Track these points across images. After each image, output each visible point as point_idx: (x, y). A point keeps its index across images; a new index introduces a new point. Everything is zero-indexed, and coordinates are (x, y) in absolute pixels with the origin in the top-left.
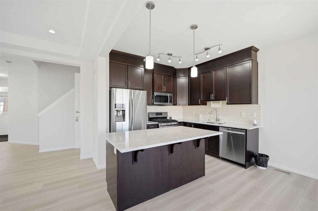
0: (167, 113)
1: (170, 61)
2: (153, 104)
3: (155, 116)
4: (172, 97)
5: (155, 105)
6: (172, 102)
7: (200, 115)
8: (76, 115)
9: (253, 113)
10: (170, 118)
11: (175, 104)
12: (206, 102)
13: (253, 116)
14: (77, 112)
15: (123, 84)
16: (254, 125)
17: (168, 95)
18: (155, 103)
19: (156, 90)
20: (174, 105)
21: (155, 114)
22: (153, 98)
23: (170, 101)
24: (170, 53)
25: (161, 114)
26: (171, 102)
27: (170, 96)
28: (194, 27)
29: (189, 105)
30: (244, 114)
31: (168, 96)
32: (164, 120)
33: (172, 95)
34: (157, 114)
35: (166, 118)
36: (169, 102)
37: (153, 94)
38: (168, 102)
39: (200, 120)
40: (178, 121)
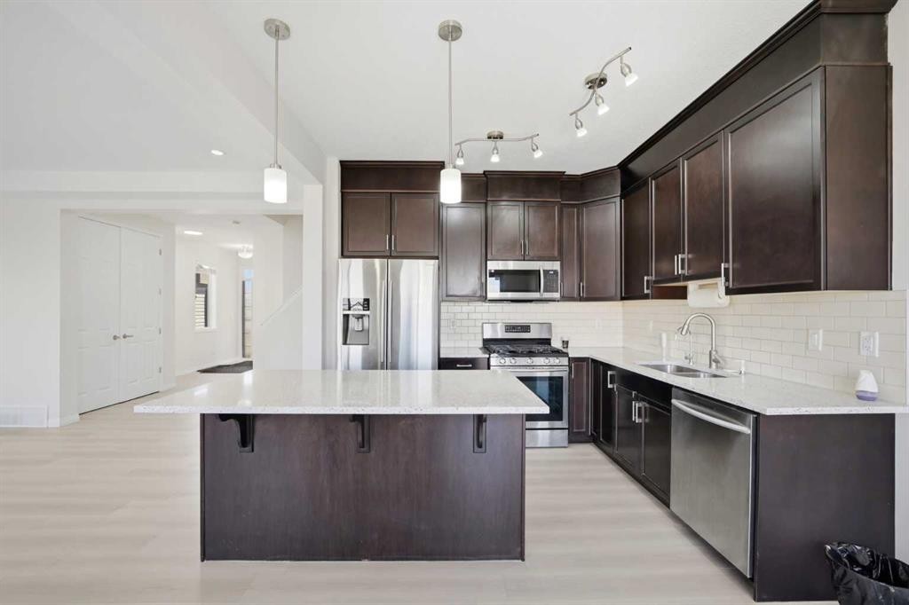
1: (495, 159)
2: (485, 298)
3: (502, 334)
4: (556, 271)
6: (556, 291)
9: (864, 334)
11: (573, 294)
13: (864, 352)
15: (379, 246)
16: (860, 398)
18: (490, 295)
19: (493, 255)
20: (567, 298)
21: (501, 329)
23: (545, 285)
24: (495, 131)
25: (526, 328)
26: (550, 288)
27: (546, 272)
28: (451, 32)
29: (622, 298)
30: (819, 339)
31: (539, 271)
32: (538, 348)
33: (556, 265)
34: (510, 327)
35: (547, 341)
36: (547, 291)
37: (486, 266)
38: (538, 291)
40: (570, 356)
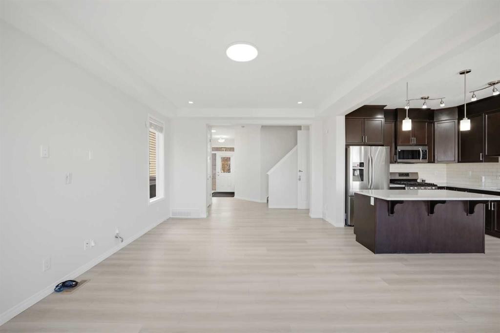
0: (417, 174)
1: (425, 107)
2: (396, 162)
3: (397, 177)
4: (426, 151)
5: (399, 163)
6: (426, 159)
7: (483, 178)
8: (299, 174)
10: (423, 181)
11: (432, 160)
12: (498, 158)
14: (300, 171)
15: (358, 141)
17: (420, 149)
18: (399, 160)
19: (400, 143)
20: (430, 162)
21: (398, 175)
22: (395, 154)
23: (423, 156)
24: (426, 96)
25: (407, 174)
26: (424, 158)
27: (422, 151)
28: (465, 72)
29: (459, 162)
31: (419, 151)
32: (412, 183)
33: (426, 148)
34: (401, 174)
35: (416, 180)
36: (422, 159)
37: (396, 148)
38: (419, 159)
39: (483, 184)
40: (438, 186)
